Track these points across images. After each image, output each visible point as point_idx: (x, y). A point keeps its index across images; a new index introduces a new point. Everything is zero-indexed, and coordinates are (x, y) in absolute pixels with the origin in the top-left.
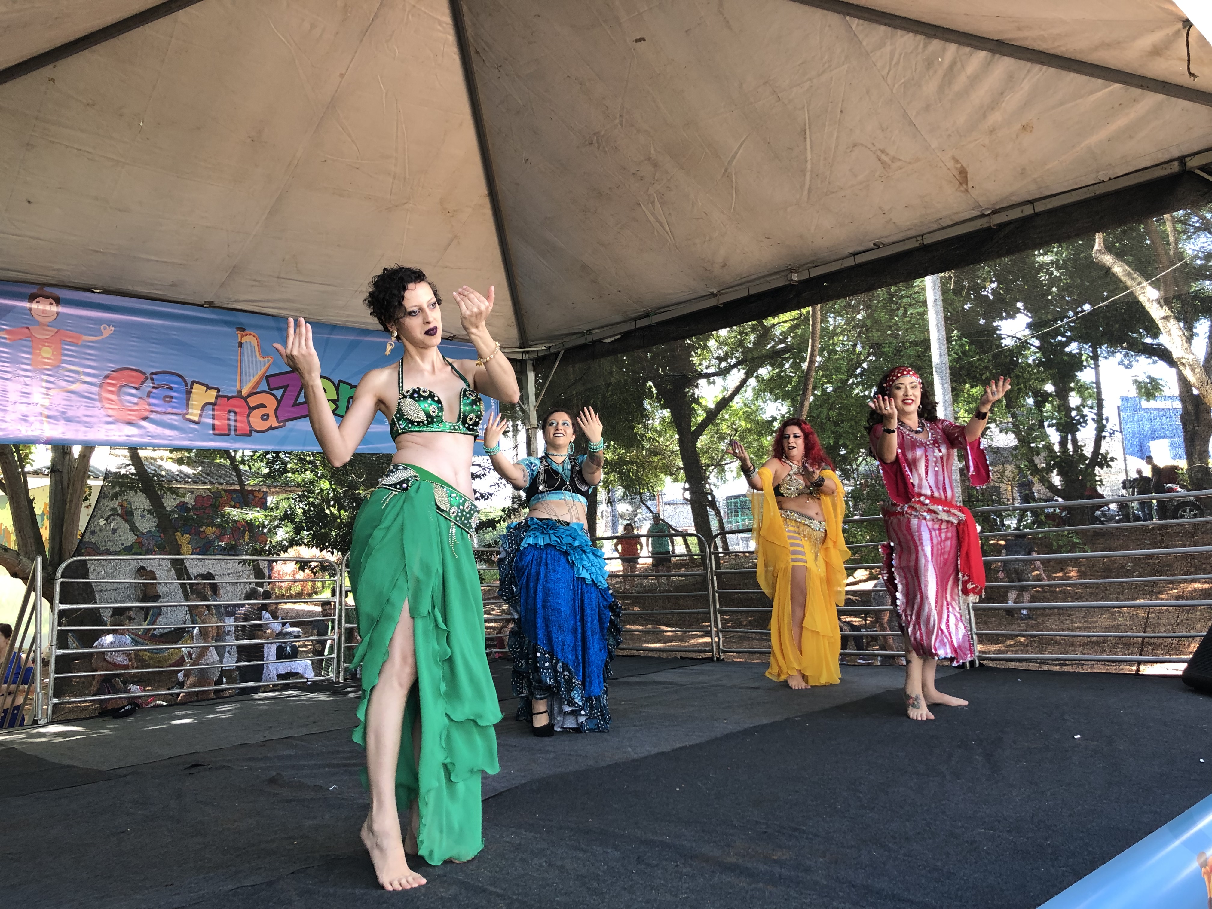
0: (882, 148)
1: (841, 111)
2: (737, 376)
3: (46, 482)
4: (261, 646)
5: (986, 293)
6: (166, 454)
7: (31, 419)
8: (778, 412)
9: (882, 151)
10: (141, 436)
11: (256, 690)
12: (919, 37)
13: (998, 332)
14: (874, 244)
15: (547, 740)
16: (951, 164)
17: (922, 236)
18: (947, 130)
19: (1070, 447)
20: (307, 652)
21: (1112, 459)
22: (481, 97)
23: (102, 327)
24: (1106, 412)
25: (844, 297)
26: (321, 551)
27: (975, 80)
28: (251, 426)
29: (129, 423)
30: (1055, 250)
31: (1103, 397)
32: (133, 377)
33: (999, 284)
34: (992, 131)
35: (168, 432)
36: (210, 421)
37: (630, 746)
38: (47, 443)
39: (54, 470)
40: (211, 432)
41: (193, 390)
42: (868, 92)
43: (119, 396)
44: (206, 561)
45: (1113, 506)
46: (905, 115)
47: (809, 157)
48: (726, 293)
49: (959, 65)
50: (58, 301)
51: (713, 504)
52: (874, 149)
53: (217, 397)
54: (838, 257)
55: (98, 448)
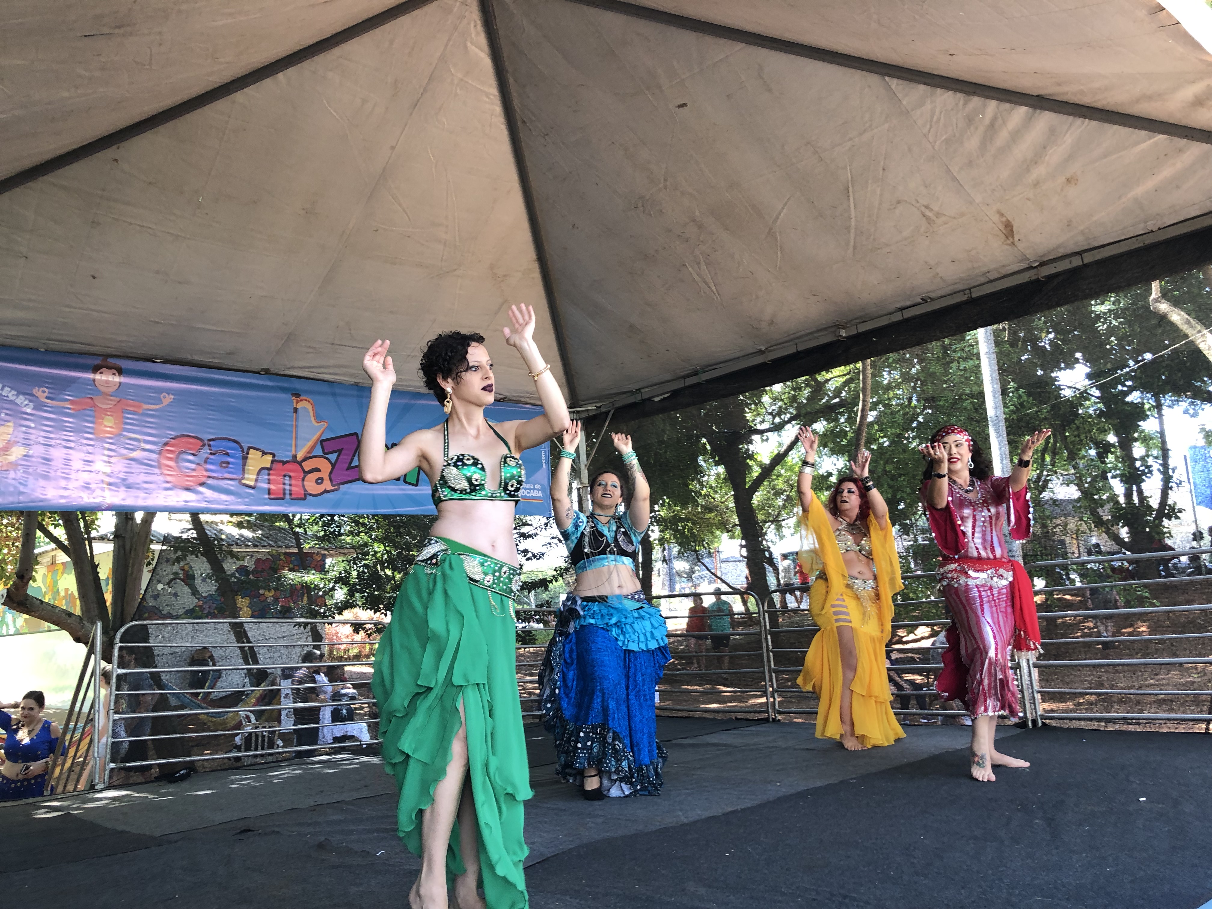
0: (925, 204)
1: (884, 169)
2: (791, 431)
3: (109, 547)
4: (317, 709)
5: (1043, 344)
6: (226, 518)
7: (93, 486)
8: (834, 467)
9: (927, 207)
10: (198, 501)
11: (311, 753)
12: (959, 95)
13: (1056, 383)
14: (922, 299)
15: (597, 803)
16: (996, 218)
17: (970, 289)
18: (991, 185)
19: (1136, 499)
20: (365, 715)
21: (1180, 511)
22: (529, 164)
23: (162, 396)
24: (1171, 463)
25: (897, 350)
26: (375, 613)
27: (1016, 136)
28: (305, 490)
29: (187, 489)
30: (1112, 299)
31: (1169, 446)
32: (191, 443)
33: (1056, 335)
34: (1036, 184)
35: (224, 497)
36: (266, 486)
37: (681, 810)
38: (110, 508)
39: (118, 536)
40: (267, 496)
41: (249, 456)
42: (910, 150)
43: (177, 462)
44: (261, 625)
45: (1184, 559)
46: (948, 171)
47: (853, 215)
48: (774, 350)
49: (1000, 121)
50: (120, 371)
51: (771, 561)
52: (918, 205)
53: (273, 462)
54: (885, 312)
55: (158, 514)
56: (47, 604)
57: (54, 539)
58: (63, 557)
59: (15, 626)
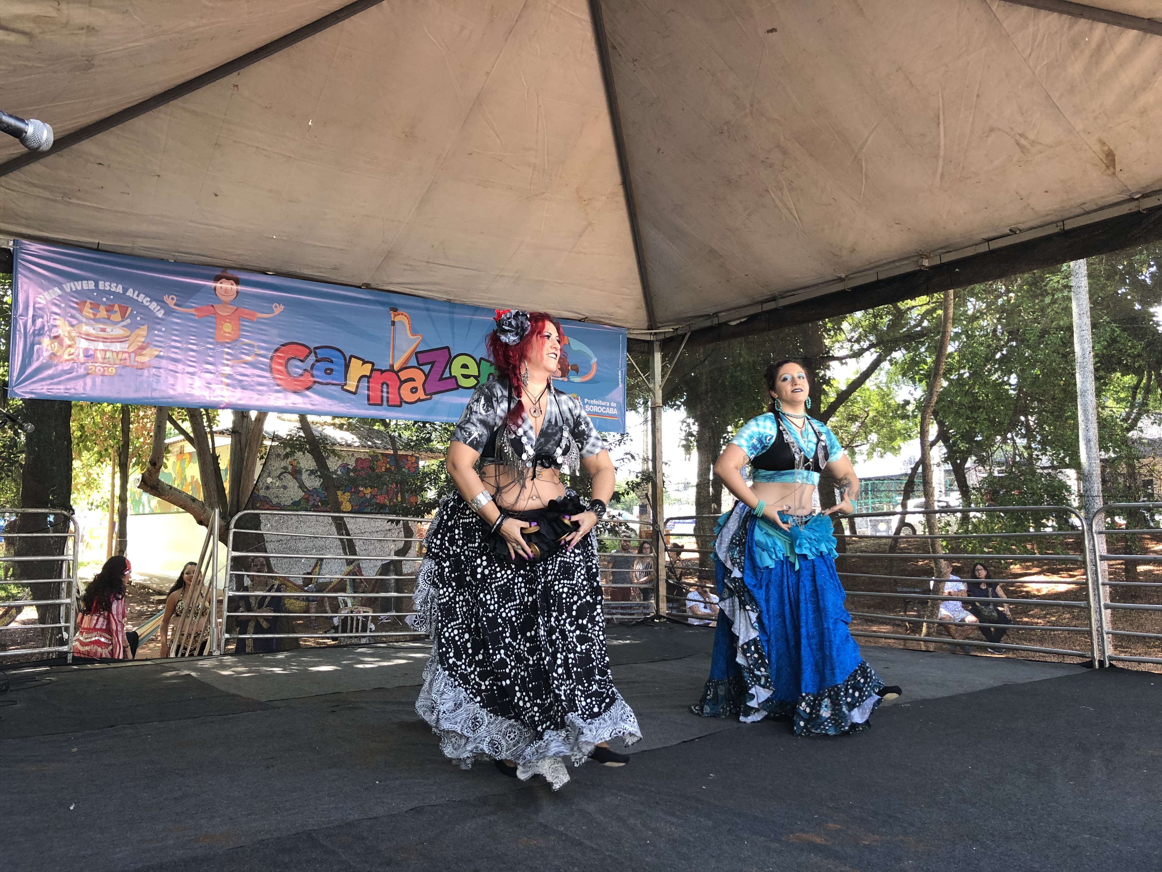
0: (1020, 132)
1: (978, 96)
2: (869, 358)
3: (228, 441)
5: (1143, 277)
8: (912, 396)
9: (1021, 135)
12: (1065, 18)
13: (1154, 319)
14: (1010, 230)
16: (1097, 147)
17: (1063, 221)
18: (1094, 111)
22: (617, 89)
23: (274, 306)
25: (984, 281)
27: (1124, 61)
28: (401, 398)
29: (295, 392)
32: (298, 350)
34: (1143, 112)
35: (329, 401)
36: (366, 392)
39: (234, 432)
40: (366, 402)
41: (351, 364)
42: (1007, 75)
43: (286, 367)
44: (359, 519)
46: (1048, 97)
47: (942, 143)
48: (853, 278)
49: (1107, 45)
50: (237, 282)
52: (1012, 133)
53: (372, 370)
54: (971, 243)
55: (270, 413)
56: (175, 489)
57: (182, 431)
58: (189, 448)
59: (150, 507)
